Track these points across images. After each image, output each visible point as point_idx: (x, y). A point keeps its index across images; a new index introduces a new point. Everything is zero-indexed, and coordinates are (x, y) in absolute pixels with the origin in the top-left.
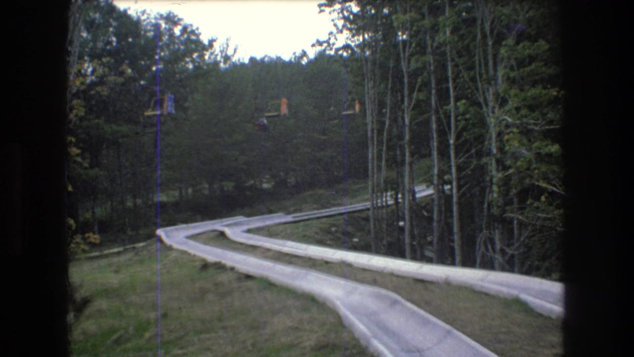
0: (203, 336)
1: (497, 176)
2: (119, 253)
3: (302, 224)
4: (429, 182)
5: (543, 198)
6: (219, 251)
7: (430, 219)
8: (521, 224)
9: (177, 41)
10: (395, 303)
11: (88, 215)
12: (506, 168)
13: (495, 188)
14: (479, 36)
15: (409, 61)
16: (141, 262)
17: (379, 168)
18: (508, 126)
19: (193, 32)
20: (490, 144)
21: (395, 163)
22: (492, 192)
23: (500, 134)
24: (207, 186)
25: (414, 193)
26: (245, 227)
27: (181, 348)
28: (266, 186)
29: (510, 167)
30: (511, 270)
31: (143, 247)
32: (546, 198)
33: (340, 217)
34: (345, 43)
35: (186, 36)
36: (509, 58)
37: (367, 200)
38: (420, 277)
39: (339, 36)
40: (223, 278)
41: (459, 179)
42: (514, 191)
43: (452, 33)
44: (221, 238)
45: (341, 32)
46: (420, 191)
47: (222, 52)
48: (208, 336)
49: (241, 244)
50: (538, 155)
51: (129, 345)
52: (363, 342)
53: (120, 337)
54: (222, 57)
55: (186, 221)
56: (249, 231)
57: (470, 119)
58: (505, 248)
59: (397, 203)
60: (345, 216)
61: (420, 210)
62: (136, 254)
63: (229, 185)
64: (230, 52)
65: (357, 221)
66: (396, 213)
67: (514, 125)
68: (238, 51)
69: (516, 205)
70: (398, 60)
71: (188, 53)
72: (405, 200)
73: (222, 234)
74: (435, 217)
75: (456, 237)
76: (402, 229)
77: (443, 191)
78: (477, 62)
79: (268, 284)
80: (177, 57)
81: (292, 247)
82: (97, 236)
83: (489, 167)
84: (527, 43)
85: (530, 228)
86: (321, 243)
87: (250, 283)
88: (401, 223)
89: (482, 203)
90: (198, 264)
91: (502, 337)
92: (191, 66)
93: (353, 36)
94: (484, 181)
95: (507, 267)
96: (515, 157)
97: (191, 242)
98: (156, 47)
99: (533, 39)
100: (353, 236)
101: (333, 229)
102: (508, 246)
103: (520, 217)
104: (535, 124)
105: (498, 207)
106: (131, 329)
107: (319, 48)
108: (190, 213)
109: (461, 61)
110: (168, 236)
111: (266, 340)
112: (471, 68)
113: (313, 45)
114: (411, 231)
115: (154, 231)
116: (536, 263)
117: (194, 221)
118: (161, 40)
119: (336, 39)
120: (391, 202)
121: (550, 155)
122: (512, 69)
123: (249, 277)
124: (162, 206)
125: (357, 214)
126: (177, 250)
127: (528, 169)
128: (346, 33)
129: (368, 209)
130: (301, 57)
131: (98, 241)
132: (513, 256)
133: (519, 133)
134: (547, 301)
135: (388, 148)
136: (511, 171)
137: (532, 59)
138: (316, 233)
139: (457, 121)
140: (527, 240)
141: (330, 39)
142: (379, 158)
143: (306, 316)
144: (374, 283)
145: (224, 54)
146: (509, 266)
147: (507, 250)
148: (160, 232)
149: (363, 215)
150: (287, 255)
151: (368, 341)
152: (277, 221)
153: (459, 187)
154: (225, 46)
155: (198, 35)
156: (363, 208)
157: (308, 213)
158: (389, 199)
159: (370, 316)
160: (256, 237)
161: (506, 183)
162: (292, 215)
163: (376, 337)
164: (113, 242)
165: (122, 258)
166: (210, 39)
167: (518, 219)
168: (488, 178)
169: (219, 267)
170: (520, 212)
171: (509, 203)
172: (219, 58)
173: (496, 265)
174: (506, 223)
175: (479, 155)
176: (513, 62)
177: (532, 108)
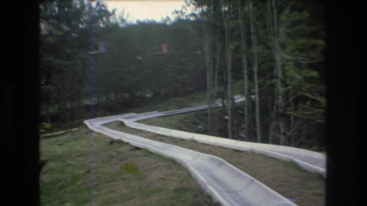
0: (111, 184)
1: (281, 90)
2: (62, 134)
3: (169, 117)
4: (242, 93)
5: (308, 103)
6: (120, 133)
7: (243, 115)
8: (296, 118)
9: (94, 10)
10: (221, 164)
11: (45, 112)
12: (286, 86)
13: (280, 97)
14: (269, 9)
15: (228, 22)
16: (75, 139)
17: (214, 85)
18: (288, 61)
19: (103, 5)
20: (277, 72)
21: (223, 82)
22: (278, 99)
23: (283, 66)
24: (113, 95)
25: (233, 100)
26: (136, 120)
27: (98, 191)
28: (148, 95)
29: (289, 85)
30: (289, 145)
31: (77, 131)
32: (311, 103)
33: (191, 113)
34: (191, 12)
35: (99, 7)
36: (286, 22)
37: (206, 104)
38: (237, 149)
39: (188, 8)
40: (123, 149)
41: (260, 92)
42: (291, 99)
43: (253, 6)
44: (121, 126)
45: (189, 5)
46: (238, 99)
47: (120, 17)
48: (113, 183)
49: (133, 129)
50: (305, 78)
51: (68, 189)
52: (202, 187)
53: (63, 184)
54: (120, 20)
55: (101, 116)
56: (138, 121)
57: (266, 56)
58: (286, 132)
59: (224, 105)
60: (194, 113)
61: (237, 109)
62: (72, 135)
63: (127, 95)
64: (125, 17)
65: (201, 115)
66: (223, 111)
67: (291, 60)
68: (129, 16)
69: (293, 107)
70: (222, 22)
71: (101, 17)
72: (228, 104)
73: (122, 124)
74: (246, 113)
75: (258, 126)
76: (226, 121)
77: (250, 99)
78: (268, 24)
79: (149, 153)
80: (94, 20)
81: (163, 131)
82: (49, 125)
83: (277, 85)
84: (296, 13)
85: (301, 120)
86: (180, 129)
87: (137, 152)
88: (226, 117)
89: (273, 105)
90: (108, 140)
91: (283, 183)
92: (102, 25)
93: (196, 8)
94: (274, 93)
95: (287, 142)
96: (292, 79)
97: (104, 128)
98: (82, 13)
99: (300, 10)
100: (198, 124)
101: (187, 121)
102: (288, 130)
103: (295, 114)
104: (304, 60)
105: (282, 108)
106: (69, 180)
107: (176, 15)
108: (104, 111)
109: (258, 23)
110: (91, 125)
111: (147, 186)
112: (265, 27)
113: (173, 13)
114: (232, 122)
115: (83, 121)
116: (304, 141)
117: (106, 115)
118: (84, 9)
119: (186, 10)
120: (220, 105)
121: (312, 78)
122: (288, 27)
123: (137, 148)
124: (88, 107)
125: (200, 112)
126: (96, 133)
127: (299, 86)
128: (192, 7)
129: (207, 109)
130: (166, 21)
131: (49, 127)
132: (290, 137)
133: (294, 65)
134: (309, 163)
135: (219, 74)
136: (290, 87)
137: (299, 22)
138: (177, 123)
139: (258, 58)
140: (299, 127)
141: (182, 9)
142: (214, 80)
143: (170, 171)
144: (209, 152)
145: (121, 19)
146: (289, 143)
147: (287, 133)
148: (86, 122)
149: (204, 112)
150: (160, 135)
151: (205, 187)
152: (154, 116)
153: (260, 96)
154: (122, 14)
155: (105, 7)
156: (205, 108)
157: (173, 111)
158: (219, 103)
159: (207, 172)
160: (142, 125)
161: (287, 94)
162: (164, 112)
163: (210, 184)
164: (59, 128)
165: (64, 137)
166: (113, 9)
167: (293, 115)
168: (276, 91)
169: (120, 142)
170: (295, 111)
171: (288, 106)
172: (118, 21)
173: (281, 142)
174: (286, 117)
175: (272, 78)
176: (289, 24)
177: (301, 51)
